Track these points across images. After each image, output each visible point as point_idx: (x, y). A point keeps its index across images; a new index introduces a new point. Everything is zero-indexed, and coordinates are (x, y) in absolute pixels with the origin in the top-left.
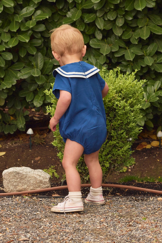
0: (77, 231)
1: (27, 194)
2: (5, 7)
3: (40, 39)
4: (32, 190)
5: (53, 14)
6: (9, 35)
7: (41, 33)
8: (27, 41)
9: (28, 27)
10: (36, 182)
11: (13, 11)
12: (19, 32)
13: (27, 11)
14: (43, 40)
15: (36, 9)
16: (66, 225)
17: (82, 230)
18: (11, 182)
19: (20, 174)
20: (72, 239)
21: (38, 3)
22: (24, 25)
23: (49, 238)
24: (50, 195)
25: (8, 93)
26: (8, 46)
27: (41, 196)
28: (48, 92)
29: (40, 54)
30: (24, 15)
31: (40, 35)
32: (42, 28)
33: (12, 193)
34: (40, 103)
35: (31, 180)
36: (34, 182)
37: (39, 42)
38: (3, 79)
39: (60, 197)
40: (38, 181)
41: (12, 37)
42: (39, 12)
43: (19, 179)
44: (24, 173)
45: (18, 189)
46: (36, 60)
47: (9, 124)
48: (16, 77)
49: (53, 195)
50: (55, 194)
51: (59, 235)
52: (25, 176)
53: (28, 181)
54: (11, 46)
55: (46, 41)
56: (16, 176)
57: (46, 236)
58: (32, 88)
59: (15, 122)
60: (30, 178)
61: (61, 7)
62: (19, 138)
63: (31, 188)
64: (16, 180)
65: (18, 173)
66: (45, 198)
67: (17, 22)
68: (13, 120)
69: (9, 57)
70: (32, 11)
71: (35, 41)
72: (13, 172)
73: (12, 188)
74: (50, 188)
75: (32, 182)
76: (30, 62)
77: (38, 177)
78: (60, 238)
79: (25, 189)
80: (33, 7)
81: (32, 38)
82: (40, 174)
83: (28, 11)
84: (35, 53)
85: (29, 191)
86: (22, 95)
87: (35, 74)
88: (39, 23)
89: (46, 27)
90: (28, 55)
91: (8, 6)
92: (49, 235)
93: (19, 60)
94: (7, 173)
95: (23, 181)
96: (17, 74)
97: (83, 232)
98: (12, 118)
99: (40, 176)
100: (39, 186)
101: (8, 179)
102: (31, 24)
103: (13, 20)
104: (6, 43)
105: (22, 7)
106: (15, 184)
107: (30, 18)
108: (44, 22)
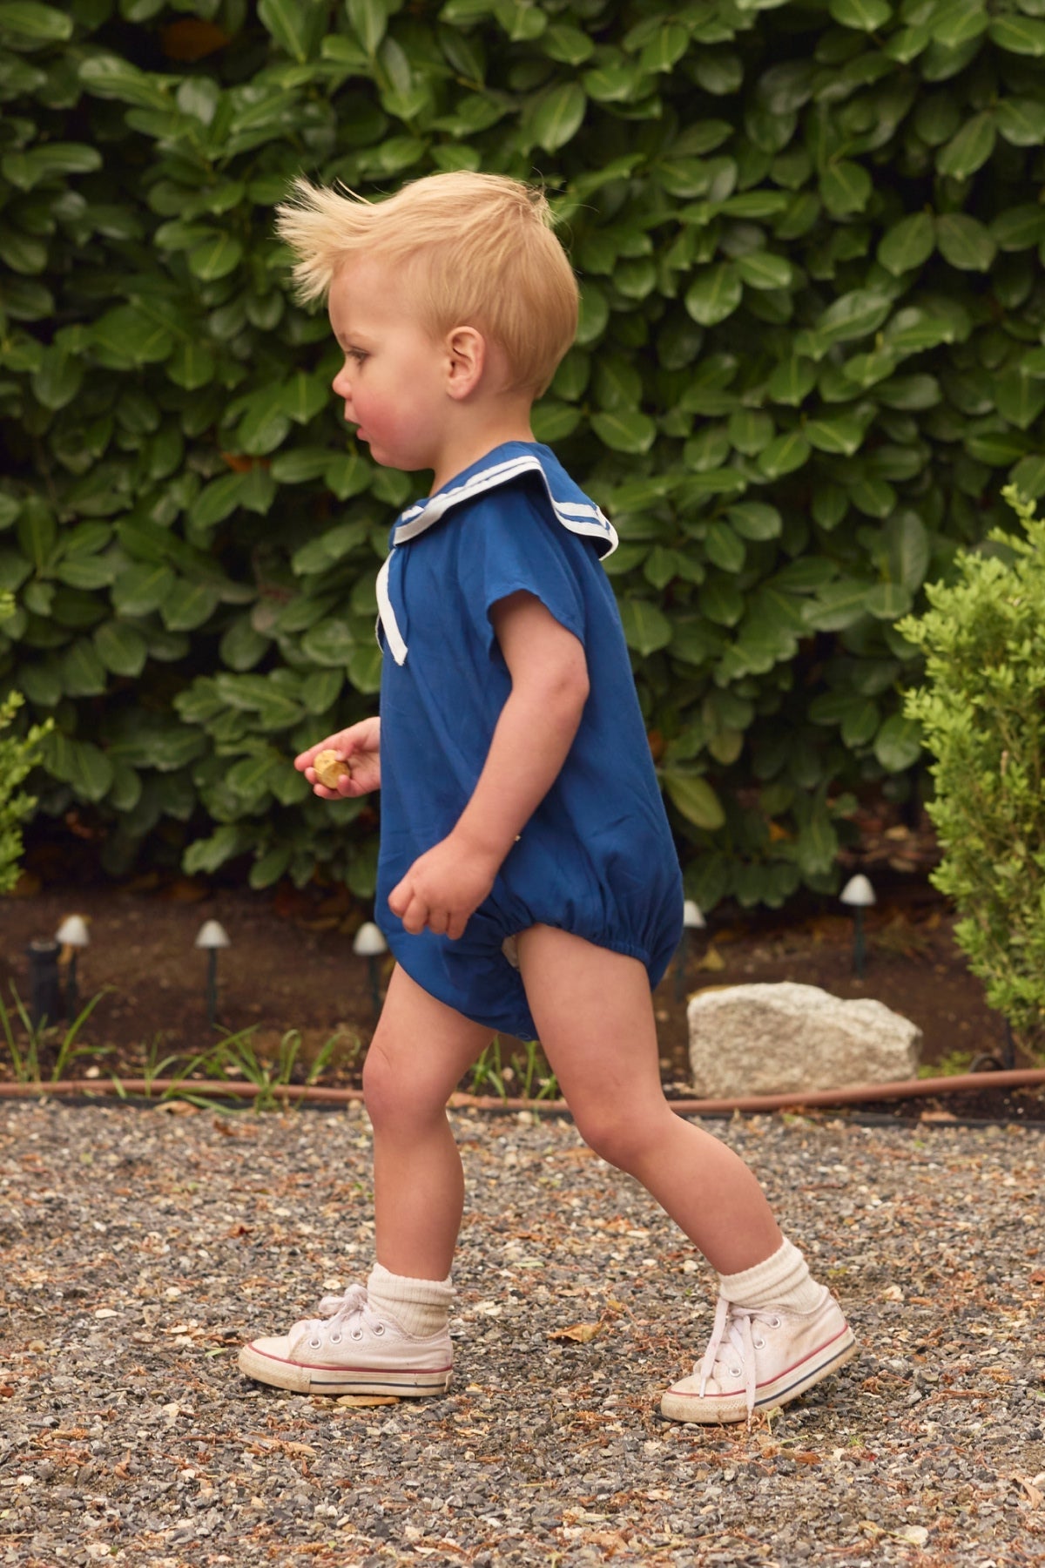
0: (1010, 1228)
1: (801, 1109)
2: (749, 292)
3: (913, 446)
4: (826, 1089)
5: (978, 333)
6: (767, 424)
7: (922, 417)
8: (850, 447)
9: (856, 385)
10: (849, 1054)
11: (786, 309)
12: (813, 406)
13: (852, 311)
14: (927, 454)
15: (898, 305)
16: (961, 1209)
17: (1033, 1228)
18: (727, 1051)
19: (771, 1016)
20: (979, 1255)
21: (908, 273)
22: (840, 378)
23: (869, 1250)
24: (912, 1115)
25: (756, 702)
26: (760, 472)
27: (869, 1117)
28: (914, 629)
29: (911, 519)
30: (839, 330)
31: (911, 430)
32: (924, 393)
33: (731, 1101)
34: (907, 753)
35: (822, 1041)
36: (835, 1053)
37: (909, 462)
38: (733, 634)
39: (956, 1125)
40: (856, 1051)
41: (780, 431)
42: (909, 317)
43: (766, 1038)
44: (791, 1011)
45: (758, 1085)
46: (891, 545)
47: (765, 862)
48: (796, 624)
49: (926, 1116)
50: (931, 1109)
51: (921, 1237)
52: (795, 1024)
53: (811, 1048)
54: (772, 472)
55: (944, 458)
56: (750, 1025)
57: (857, 1241)
58: (873, 684)
59: (791, 852)
60: (818, 1037)
61: (1015, 300)
62: (809, 932)
63: (825, 1081)
64: (751, 1044)
65: (763, 1010)
66: (884, 1125)
67: (806, 360)
68: (781, 842)
69: (766, 525)
70: (877, 312)
71: (889, 456)
72: (741, 1003)
73: (730, 1078)
74: (913, 1084)
75: (826, 1051)
76: (865, 554)
77: (856, 1032)
78: (922, 1250)
79: (793, 1087)
80: (884, 292)
81: (875, 439)
82: (866, 1016)
83: (860, 313)
84: (885, 510)
85: (813, 1092)
86: (822, 715)
87: (882, 606)
88: (907, 368)
89: (943, 389)
90: (857, 520)
91: (761, 284)
92: (871, 1238)
93: (815, 546)
94: (712, 1009)
95: (786, 1048)
96: (798, 610)
97: (1036, 1236)
98: (776, 832)
99: (867, 1026)
100: (862, 1075)
101: (716, 1038)
102: (868, 371)
103: (789, 353)
104: (752, 461)
105: (829, 294)
106: (746, 1060)
107: (868, 345)
108: (933, 361)
